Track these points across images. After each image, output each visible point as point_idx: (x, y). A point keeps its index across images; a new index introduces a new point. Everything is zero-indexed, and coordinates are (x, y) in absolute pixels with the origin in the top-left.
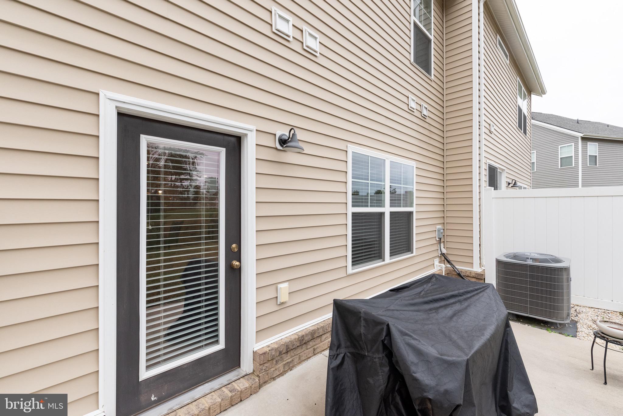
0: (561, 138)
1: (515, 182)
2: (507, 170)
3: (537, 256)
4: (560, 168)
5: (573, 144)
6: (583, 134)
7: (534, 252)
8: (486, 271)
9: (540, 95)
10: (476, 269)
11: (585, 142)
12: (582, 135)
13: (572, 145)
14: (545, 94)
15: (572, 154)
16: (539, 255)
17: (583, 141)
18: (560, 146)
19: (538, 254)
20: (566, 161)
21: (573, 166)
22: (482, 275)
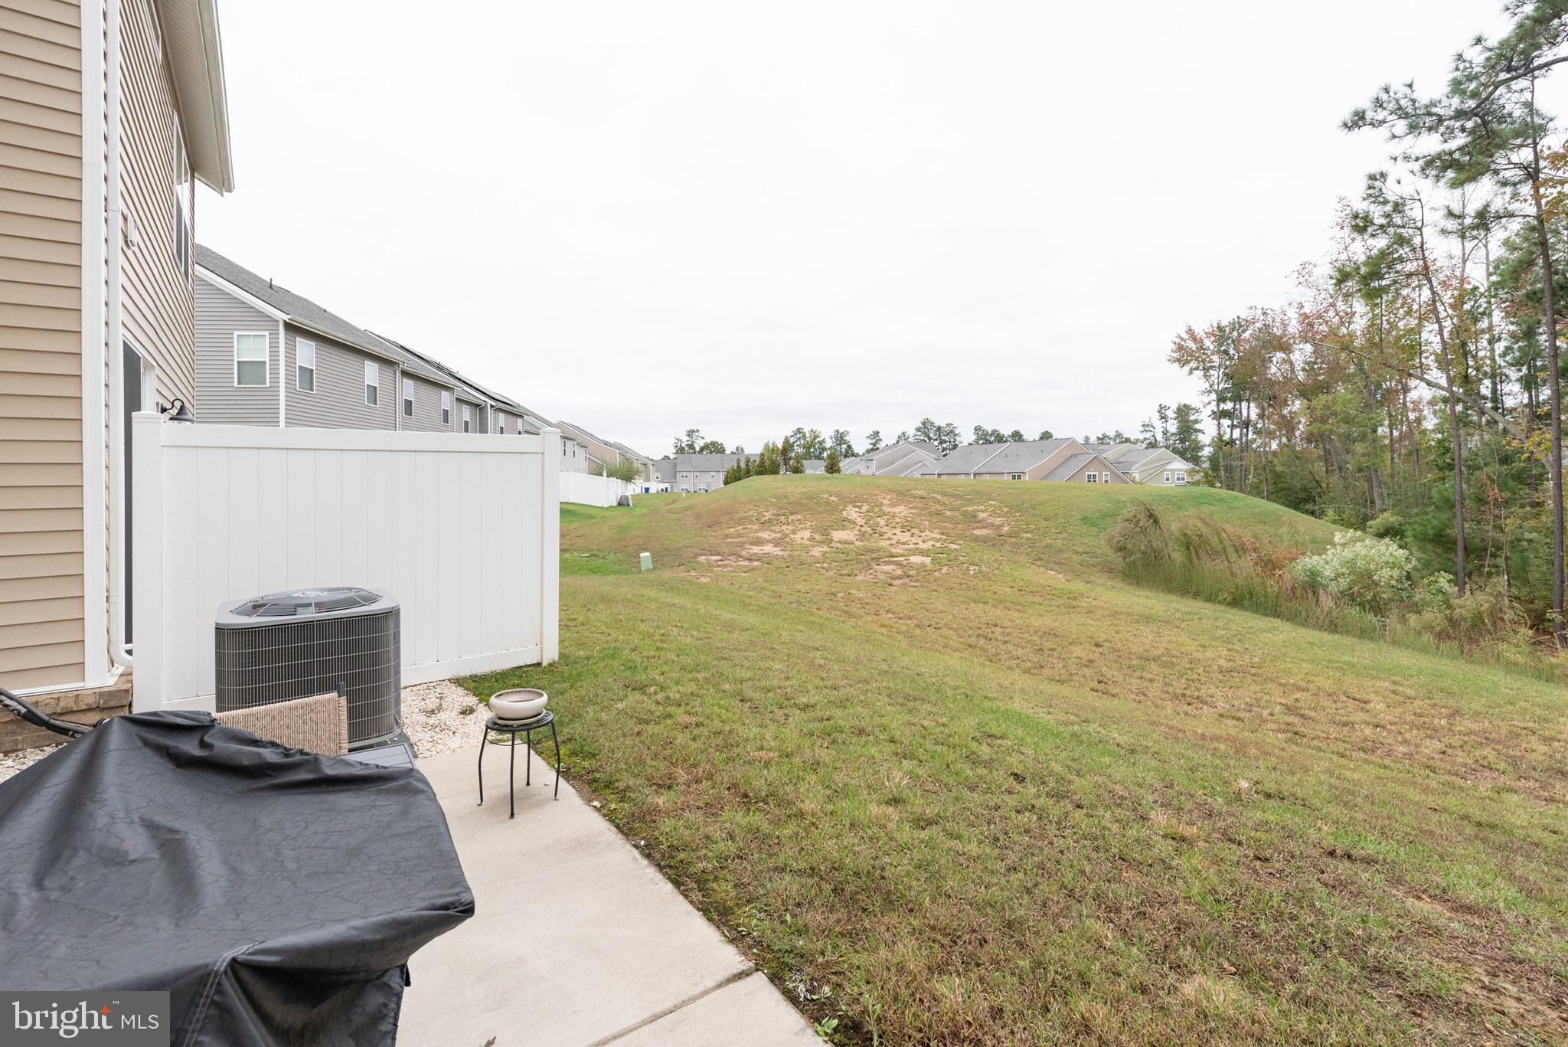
0: (240, 314)
1: (182, 408)
2: (158, 371)
3: (325, 597)
4: (236, 385)
5: (267, 333)
6: (289, 317)
7: (313, 587)
8: (135, 678)
9: (217, 188)
10: (99, 678)
11: (294, 335)
12: (286, 317)
13: (264, 336)
14: (229, 190)
15: (265, 357)
16: (326, 593)
17: (288, 333)
18: (236, 333)
19: (322, 590)
20: (251, 371)
21: (268, 385)
22: (127, 691)
